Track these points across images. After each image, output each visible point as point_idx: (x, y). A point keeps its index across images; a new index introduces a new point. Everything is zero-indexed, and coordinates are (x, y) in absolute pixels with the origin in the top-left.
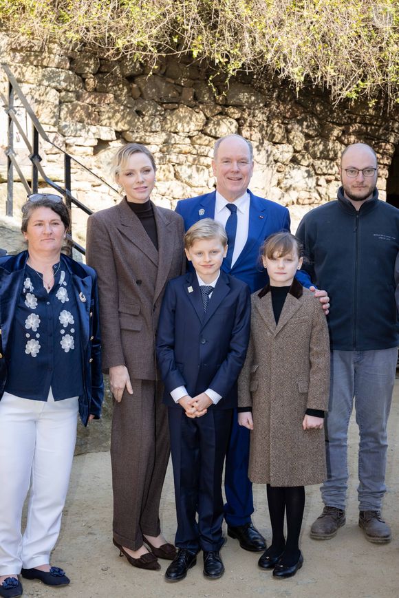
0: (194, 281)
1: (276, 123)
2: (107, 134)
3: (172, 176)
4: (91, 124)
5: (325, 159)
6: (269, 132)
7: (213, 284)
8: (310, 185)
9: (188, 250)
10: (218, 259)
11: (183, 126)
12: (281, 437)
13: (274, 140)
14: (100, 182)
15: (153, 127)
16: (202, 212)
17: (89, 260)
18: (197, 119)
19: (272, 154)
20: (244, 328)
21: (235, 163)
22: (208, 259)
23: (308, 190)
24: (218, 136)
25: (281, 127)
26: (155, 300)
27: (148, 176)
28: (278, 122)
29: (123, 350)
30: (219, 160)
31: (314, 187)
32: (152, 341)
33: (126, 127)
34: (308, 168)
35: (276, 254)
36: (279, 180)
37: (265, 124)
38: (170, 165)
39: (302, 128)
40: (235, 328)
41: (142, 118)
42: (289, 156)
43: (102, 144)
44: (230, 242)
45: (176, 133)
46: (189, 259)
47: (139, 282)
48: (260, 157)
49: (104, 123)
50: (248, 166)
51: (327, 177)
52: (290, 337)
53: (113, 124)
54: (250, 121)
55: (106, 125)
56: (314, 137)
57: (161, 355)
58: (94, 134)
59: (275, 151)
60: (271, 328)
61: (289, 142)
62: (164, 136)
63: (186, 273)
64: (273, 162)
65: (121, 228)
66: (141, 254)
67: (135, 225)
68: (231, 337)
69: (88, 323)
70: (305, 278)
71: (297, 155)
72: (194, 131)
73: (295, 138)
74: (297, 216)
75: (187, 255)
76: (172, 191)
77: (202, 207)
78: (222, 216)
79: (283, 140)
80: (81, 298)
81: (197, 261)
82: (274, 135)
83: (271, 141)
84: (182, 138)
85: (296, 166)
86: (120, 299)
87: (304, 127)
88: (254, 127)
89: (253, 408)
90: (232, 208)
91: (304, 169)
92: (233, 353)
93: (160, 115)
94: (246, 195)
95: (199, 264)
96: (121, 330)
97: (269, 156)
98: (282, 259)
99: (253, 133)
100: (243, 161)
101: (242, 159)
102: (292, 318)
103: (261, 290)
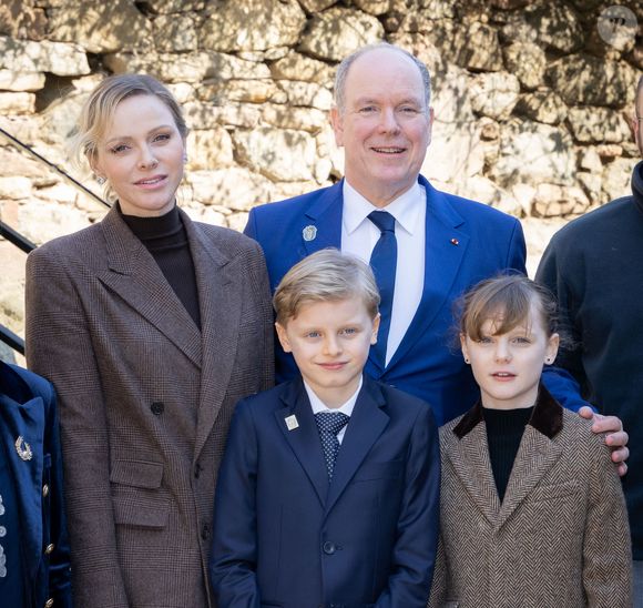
0: (300, 403)
1: (475, 23)
2: (65, 59)
3: (226, 155)
4: (29, 39)
5: (597, 105)
6: (459, 44)
7: (347, 408)
8: (562, 170)
9: (286, 328)
10: (357, 348)
11: (250, 35)
13: (471, 64)
14: (54, 176)
15: (178, 39)
16: (309, 233)
18: (283, 19)
19: (468, 98)
21: (389, 111)
22: (334, 349)
23: (557, 181)
24: (335, 57)
25: (486, 32)
26: (198, 451)
27: (167, 150)
28: (480, 21)
29: (124, 576)
30: (349, 106)
31: (573, 175)
32: (194, 552)
33: (111, 43)
34: (555, 130)
35: (489, 327)
36: (486, 160)
37: (449, 26)
38: (223, 130)
39: (539, 33)
40: (403, 515)
41: (152, 20)
42: (509, 101)
43: (55, 86)
45: (234, 53)
46: (287, 349)
47: (157, 408)
48: (443, 104)
49: (60, 33)
50: (421, 118)
51: (603, 148)
52: (533, 531)
53: (82, 38)
54: (413, 19)
55: (63, 40)
56: (567, 54)
57: (224, 586)
58: (36, 62)
59: (475, 90)
60: (487, 510)
61: (508, 67)
62: (204, 62)
64: (472, 117)
65: (108, 278)
66: (159, 339)
67: (143, 270)
68: (396, 535)
69: (40, 510)
70: (564, 387)
71: (528, 97)
72: (278, 46)
73: (523, 58)
75: (282, 338)
76: (227, 193)
77: (311, 220)
79: (496, 62)
80: (19, 451)
81: (306, 353)
82: (471, 53)
83: (465, 66)
84: (249, 64)
85: (526, 125)
86: (113, 452)
87: (544, 29)
88: (423, 33)
90: (383, 221)
91: (546, 130)
92: (404, 575)
93: (195, 10)
94: (417, 189)
95: (312, 360)
96: (118, 527)
97: (460, 102)
98: (503, 339)
99: (421, 47)
100: (409, 106)
101: (406, 102)
102: (537, 485)
103: (461, 418)
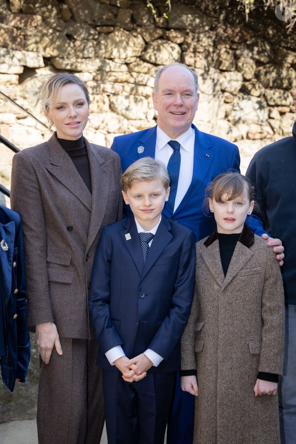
0: (132, 228)
1: (223, 49)
2: (33, 59)
3: (106, 107)
4: (16, 50)
5: (279, 88)
6: (215, 58)
7: (153, 231)
8: (261, 118)
9: (126, 193)
10: (159, 203)
11: (119, 51)
12: (229, 404)
13: (221, 68)
14: (25, 114)
15: (86, 52)
16: (141, 150)
17: (14, 203)
18: (134, 44)
19: (219, 83)
20: (189, 279)
21: (178, 95)
22: (148, 203)
23: (260, 123)
24: (158, 62)
25: (228, 53)
26: (88, 248)
27: (82, 110)
28: (226, 47)
29: (52, 305)
30: (160, 93)
31: (267, 120)
32: (84, 295)
33: (55, 53)
34: (259, 99)
35: (225, 197)
36: (226, 112)
37: (211, 49)
38: (105, 95)
39: (253, 54)
41: (74, 43)
42: (238, 85)
43: (28, 72)
44: (172, 183)
45: (111, 59)
46: (127, 203)
47: (70, 229)
48: (205, 87)
49: (31, 47)
50: (193, 98)
51: (280, 109)
53: (41, 49)
54: (194, 46)
55: (32, 51)
56: (266, 64)
57: (94, 310)
58: (19, 60)
59: (222, 80)
60: (218, 280)
61: (238, 69)
62: (97, 63)
63: (123, 218)
64: (220, 93)
65: (50, 167)
66: (72, 197)
67: (66, 164)
68: (174, 290)
69: (11, 274)
70: (256, 224)
71: (247, 84)
72: (132, 57)
73: (245, 65)
74: (248, 154)
75: (125, 198)
76: (107, 125)
77: (141, 144)
78: (163, 154)
79: (233, 67)
80: (2, 246)
81: (136, 205)
82: (221, 63)
83: (218, 68)
84: (118, 65)
85: (246, 96)
86: (49, 248)
87: (255, 52)
88: (199, 52)
89: (198, 371)
90: (174, 145)
91: (255, 99)
92: (176, 309)
93: (94, 39)
94: (191, 130)
95: (138, 208)
96: (50, 282)
97: (215, 85)
98: (231, 202)
99: (198, 59)
100: (188, 93)
101: (186, 91)
102: (242, 269)
103: (207, 238)
